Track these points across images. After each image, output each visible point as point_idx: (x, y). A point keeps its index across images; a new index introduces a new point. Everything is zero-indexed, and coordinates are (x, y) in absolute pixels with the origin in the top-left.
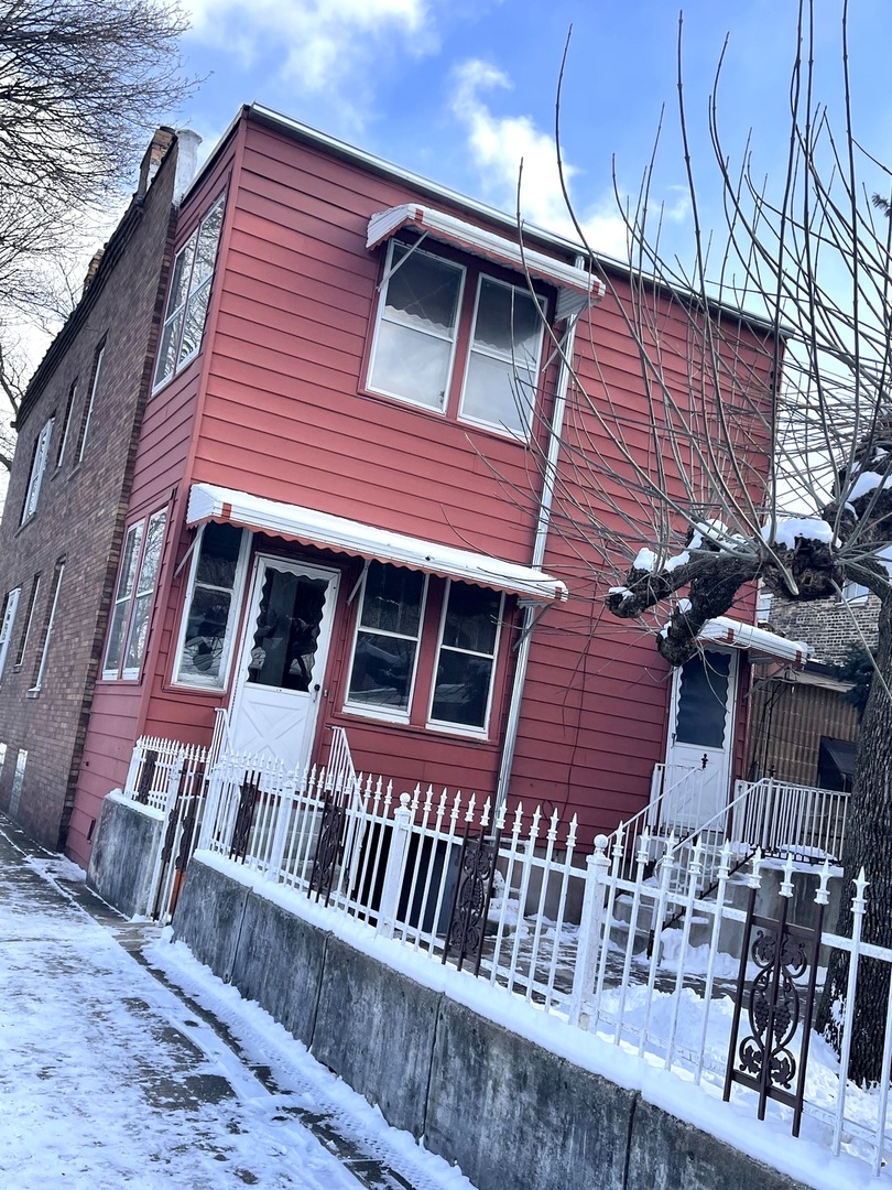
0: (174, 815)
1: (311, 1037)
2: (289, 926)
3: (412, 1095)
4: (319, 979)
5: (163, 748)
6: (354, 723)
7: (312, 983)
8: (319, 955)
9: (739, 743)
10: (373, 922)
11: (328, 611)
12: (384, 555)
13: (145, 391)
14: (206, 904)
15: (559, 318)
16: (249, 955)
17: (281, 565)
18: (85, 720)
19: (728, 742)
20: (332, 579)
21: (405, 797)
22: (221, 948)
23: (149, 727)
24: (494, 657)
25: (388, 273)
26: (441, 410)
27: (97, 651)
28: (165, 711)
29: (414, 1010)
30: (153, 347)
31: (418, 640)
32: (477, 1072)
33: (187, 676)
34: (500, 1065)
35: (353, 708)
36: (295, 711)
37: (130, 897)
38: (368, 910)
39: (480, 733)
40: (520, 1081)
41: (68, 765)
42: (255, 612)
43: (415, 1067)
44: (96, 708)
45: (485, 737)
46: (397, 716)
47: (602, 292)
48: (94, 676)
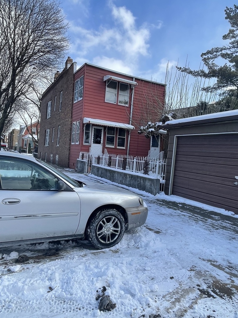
0: (88, 161)
1: (110, 180)
2: (106, 170)
3: (121, 181)
4: (110, 174)
5: (85, 153)
6: (107, 148)
7: (109, 175)
8: (110, 172)
9: (161, 147)
10: (115, 168)
11: (102, 133)
12: (110, 125)
13: (73, 102)
14: (95, 170)
15: (131, 87)
16: (102, 174)
17: (96, 127)
18: (70, 150)
19: (159, 147)
20: (103, 129)
21: (117, 156)
22: (98, 174)
23: (82, 150)
24: (125, 137)
25: (107, 85)
26: (115, 103)
27: (70, 140)
28: (83, 148)
29: (120, 174)
30: (73, 95)
31: (115, 136)
32: (126, 178)
33: (85, 143)
34: (128, 176)
35: (107, 146)
36: (99, 147)
37: (83, 171)
38: (115, 167)
39: (124, 148)
40: (130, 177)
41: (68, 156)
42: (93, 134)
43: (121, 179)
44: (71, 148)
45: (125, 149)
46: (113, 147)
47: (137, 85)
48: (70, 144)
